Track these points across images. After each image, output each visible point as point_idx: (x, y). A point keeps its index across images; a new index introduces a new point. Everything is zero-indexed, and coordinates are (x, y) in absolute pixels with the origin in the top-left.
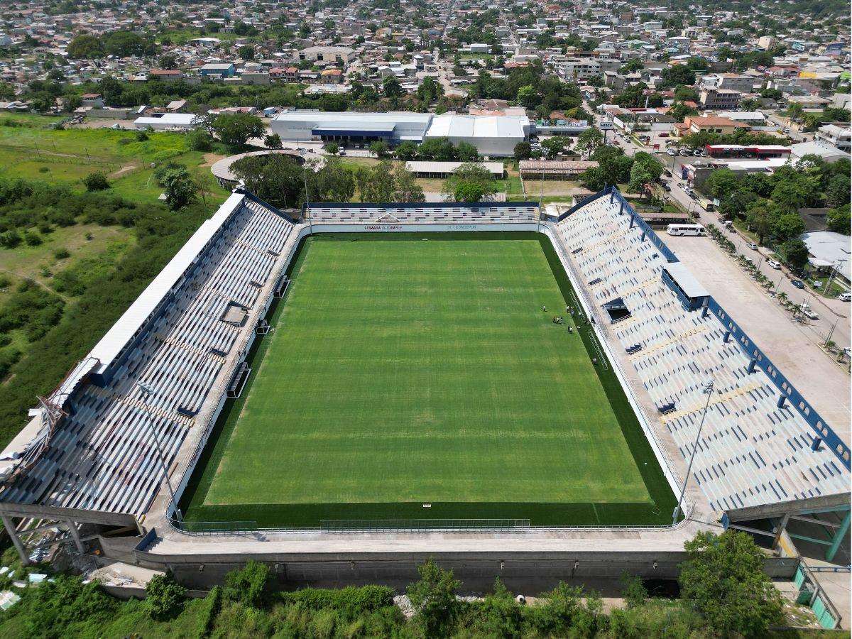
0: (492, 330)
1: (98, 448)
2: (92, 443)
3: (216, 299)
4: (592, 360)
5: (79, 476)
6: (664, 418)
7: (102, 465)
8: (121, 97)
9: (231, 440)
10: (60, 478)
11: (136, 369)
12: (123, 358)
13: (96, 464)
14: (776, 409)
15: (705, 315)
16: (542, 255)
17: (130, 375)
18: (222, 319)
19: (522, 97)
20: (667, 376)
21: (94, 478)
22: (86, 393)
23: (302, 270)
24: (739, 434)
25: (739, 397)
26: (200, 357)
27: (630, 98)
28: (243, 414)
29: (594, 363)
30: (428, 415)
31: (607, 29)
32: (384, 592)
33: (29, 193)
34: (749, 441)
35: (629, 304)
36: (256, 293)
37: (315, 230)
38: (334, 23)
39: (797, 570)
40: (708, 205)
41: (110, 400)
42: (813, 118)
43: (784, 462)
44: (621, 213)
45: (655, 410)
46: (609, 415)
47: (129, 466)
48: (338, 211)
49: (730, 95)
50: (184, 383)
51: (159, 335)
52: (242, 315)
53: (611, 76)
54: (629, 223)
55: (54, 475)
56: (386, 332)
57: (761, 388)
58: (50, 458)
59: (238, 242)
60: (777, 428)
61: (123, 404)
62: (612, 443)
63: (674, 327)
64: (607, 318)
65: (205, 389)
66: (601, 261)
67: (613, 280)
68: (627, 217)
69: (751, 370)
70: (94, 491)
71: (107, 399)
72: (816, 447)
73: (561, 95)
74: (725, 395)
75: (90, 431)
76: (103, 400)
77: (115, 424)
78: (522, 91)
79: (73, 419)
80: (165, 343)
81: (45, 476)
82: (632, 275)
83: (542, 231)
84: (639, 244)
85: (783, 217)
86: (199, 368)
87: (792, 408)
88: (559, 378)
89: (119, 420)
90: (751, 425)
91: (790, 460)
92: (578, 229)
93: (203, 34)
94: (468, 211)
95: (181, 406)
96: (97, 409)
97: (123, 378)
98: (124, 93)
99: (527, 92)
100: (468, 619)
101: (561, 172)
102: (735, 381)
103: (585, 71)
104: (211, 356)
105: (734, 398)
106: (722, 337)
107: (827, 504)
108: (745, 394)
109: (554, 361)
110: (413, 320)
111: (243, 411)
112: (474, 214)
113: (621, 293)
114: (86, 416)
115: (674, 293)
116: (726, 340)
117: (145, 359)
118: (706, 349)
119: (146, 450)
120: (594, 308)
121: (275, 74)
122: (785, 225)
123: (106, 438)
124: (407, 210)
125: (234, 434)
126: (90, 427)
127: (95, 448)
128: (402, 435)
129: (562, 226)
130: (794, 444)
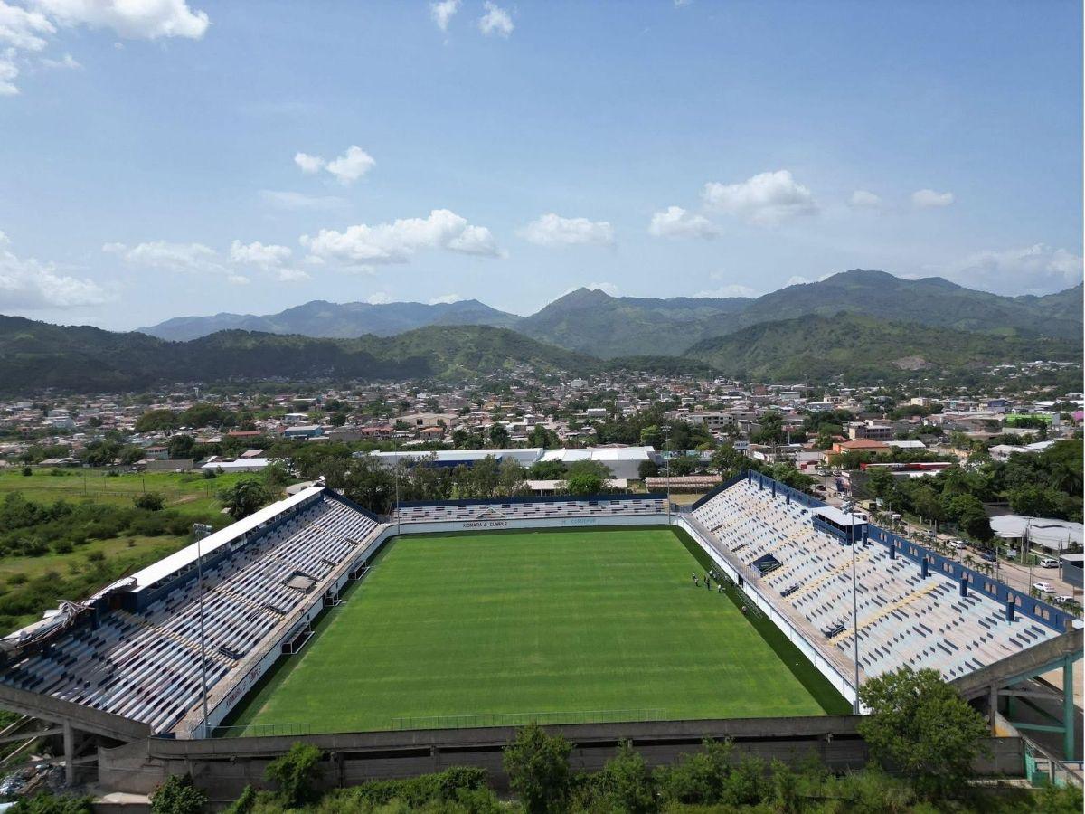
0: (616, 593)
1: (117, 664)
2: (112, 657)
3: (280, 567)
4: (741, 609)
5: (89, 684)
6: (834, 640)
7: (119, 680)
8: (191, 451)
9: (282, 686)
10: (66, 681)
11: (176, 606)
12: (162, 589)
13: (111, 677)
14: (961, 599)
15: (865, 543)
16: (676, 540)
17: (167, 610)
18: (285, 583)
19: (646, 437)
20: (832, 604)
21: (107, 689)
22: (114, 615)
23: (384, 559)
24: (923, 631)
25: (918, 600)
26: (254, 610)
27: (770, 436)
28: (300, 665)
29: (744, 613)
30: (537, 658)
31: (739, 399)
32: (473, 772)
33: (68, 512)
34: (936, 632)
35: (779, 556)
36: (328, 569)
37: (404, 530)
38: (437, 402)
39: (1024, 756)
40: (870, 505)
41: (138, 627)
42: (979, 441)
43: (978, 641)
44: (761, 489)
45: (822, 635)
46: (765, 650)
47: (151, 687)
48: (432, 509)
49: (881, 430)
50: (232, 628)
51: (208, 583)
52: (309, 583)
53: (746, 423)
54: (771, 495)
55: (60, 678)
56: (485, 599)
57: (940, 586)
58: (59, 662)
59: (311, 527)
60: (965, 614)
61: (154, 632)
62: (773, 673)
63: (833, 562)
64: (756, 573)
65: (256, 637)
66: (745, 530)
67: (761, 542)
68: (768, 490)
69: (925, 574)
70: (106, 700)
71: (136, 625)
72: (1011, 618)
73: (690, 435)
74: (900, 603)
75: (111, 647)
76: (132, 624)
77: (142, 647)
78: (644, 432)
79: (94, 633)
80: (214, 591)
81: (48, 676)
82: (780, 533)
83: (675, 523)
84: (785, 507)
85: (954, 499)
86: (251, 618)
87: (978, 594)
88: (702, 626)
89: (147, 644)
90: (934, 619)
91: (985, 636)
92: (715, 511)
93: (290, 411)
94: (586, 505)
95: (225, 645)
96: (123, 631)
97: (158, 611)
98: (194, 446)
99: (650, 432)
100: (584, 795)
101: (694, 485)
102: (909, 588)
103: (716, 422)
104: (266, 612)
105: (911, 603)
106: (888, 556)
107: (1034, 661)
108: (922, 596)
109: (696, 614)
110: (518, 589)
111: (300, 663)
112: (593, 508)
113: (769, 550)
114: (109, 635)
115: (829, 535)
116: (892, 557)
117: (188, 600)
118: (872, 571)
119: (174, 676)
120: (738, 568)
121: (368, 433)
122: (960, 506)
123: (129, 657)
124: (513, 506)
125: (286, 682)
126: (111, 645)
127: (114, 663)
128: (504, 674)
129: (696, 514)
130: (987, 623)
